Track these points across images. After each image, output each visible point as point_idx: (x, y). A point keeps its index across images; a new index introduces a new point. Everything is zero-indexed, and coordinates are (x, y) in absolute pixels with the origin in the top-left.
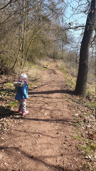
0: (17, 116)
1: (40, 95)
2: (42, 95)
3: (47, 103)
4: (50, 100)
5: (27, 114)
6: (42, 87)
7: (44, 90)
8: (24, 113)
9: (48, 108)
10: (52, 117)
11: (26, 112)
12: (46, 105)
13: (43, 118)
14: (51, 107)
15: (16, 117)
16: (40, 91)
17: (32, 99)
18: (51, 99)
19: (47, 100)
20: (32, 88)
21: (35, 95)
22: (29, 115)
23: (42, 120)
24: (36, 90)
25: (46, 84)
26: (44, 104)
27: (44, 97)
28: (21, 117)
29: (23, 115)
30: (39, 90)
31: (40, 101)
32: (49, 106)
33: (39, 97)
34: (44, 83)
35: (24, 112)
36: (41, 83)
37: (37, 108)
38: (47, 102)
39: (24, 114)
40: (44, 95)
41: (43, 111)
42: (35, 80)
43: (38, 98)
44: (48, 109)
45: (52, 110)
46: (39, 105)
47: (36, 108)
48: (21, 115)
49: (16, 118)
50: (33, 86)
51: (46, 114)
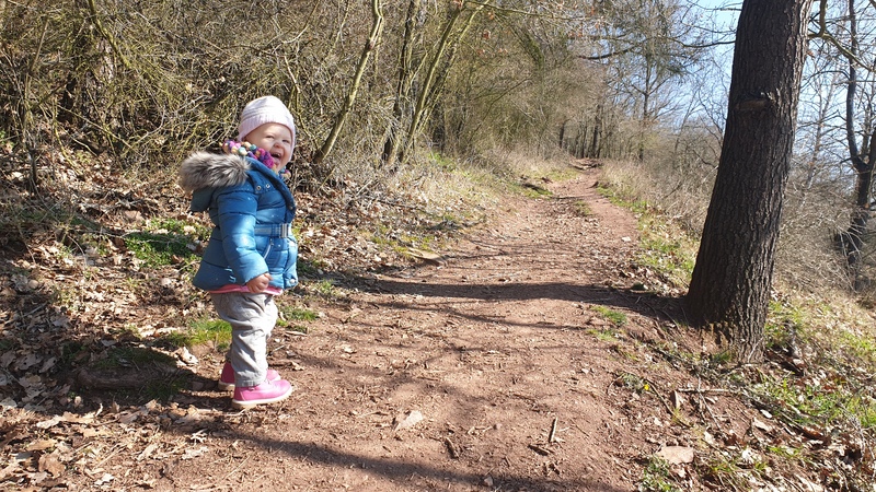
1: (438, 300)
2: (449, 299)
3: (460, 350)
4: (492, 333)
6: (469, 264)
7: (475, 276)
9: (450, 380)
12: (451, 358)
14: (476, 376)
16: (448, 282)
17: (369, 319)
18: (499, 327)
19: (467, 333)
21: (404, 298)
24: (423, 272)
26: (435, 354)
27: (455, 313)
30: (442, 276)
31: (420, 333)
32: (470, 367)
33: (423, 307)
36: (474, 246)
37: (375, 372)
38: (459, 343)
40: (460, 304)
41: (404, 394)
43: (412, 313)
44: (445, 390)
45: (475, 399)
46: (397, 357)
47: (367, 373)
50: (414, 252)
51: (417, 417)
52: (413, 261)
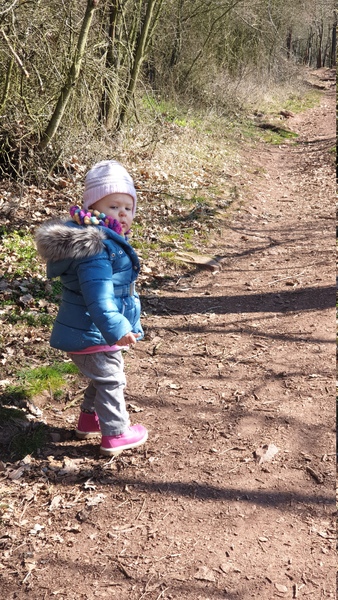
0: (71, 464)
1: (232, 317)
2: (245, 315)
3: (281, 376)
4: (303, 354)
5: (135, 451)
6: (245, 264)
7: (260, 283)
8: (114, 441)
9: (286, 410)
10: (315, 478)
11: (132, 433)
12: (274, 387)
13: (248, 483)
14: (307, 402)
15: (58, 470)
16: (233, 293)
17: (175, 348)
18: (310, 346)
19: (281, 356)
20: (173, 272)
21: (196, 319)
22: (151, 453)
23: (246, 497)
24: (201, 281)
25: (274, 244)
26: (258, 383)
27: (256, 334)
28: (98, 468)
29: (108, 457)
30: (225, 284)
31: (233, 360)
32: (298, 394)
33: (222, 329)
34: (258, 239)
35: (115, 436)
36: (236, 236)
37: (210, 408)
38: (278, 369)
39: (116, 450)
40: (259, 320)
41: (248, 429)
42: (195, 215)
43: (214, 337)
44: (286, 421)
45: (316, 428)
46: (225, 389)
47: (204, 410)
48: (97, 452)
49: (60, 478)
50: (182, 257)
51: (273, 450)
52: (184, 267)
